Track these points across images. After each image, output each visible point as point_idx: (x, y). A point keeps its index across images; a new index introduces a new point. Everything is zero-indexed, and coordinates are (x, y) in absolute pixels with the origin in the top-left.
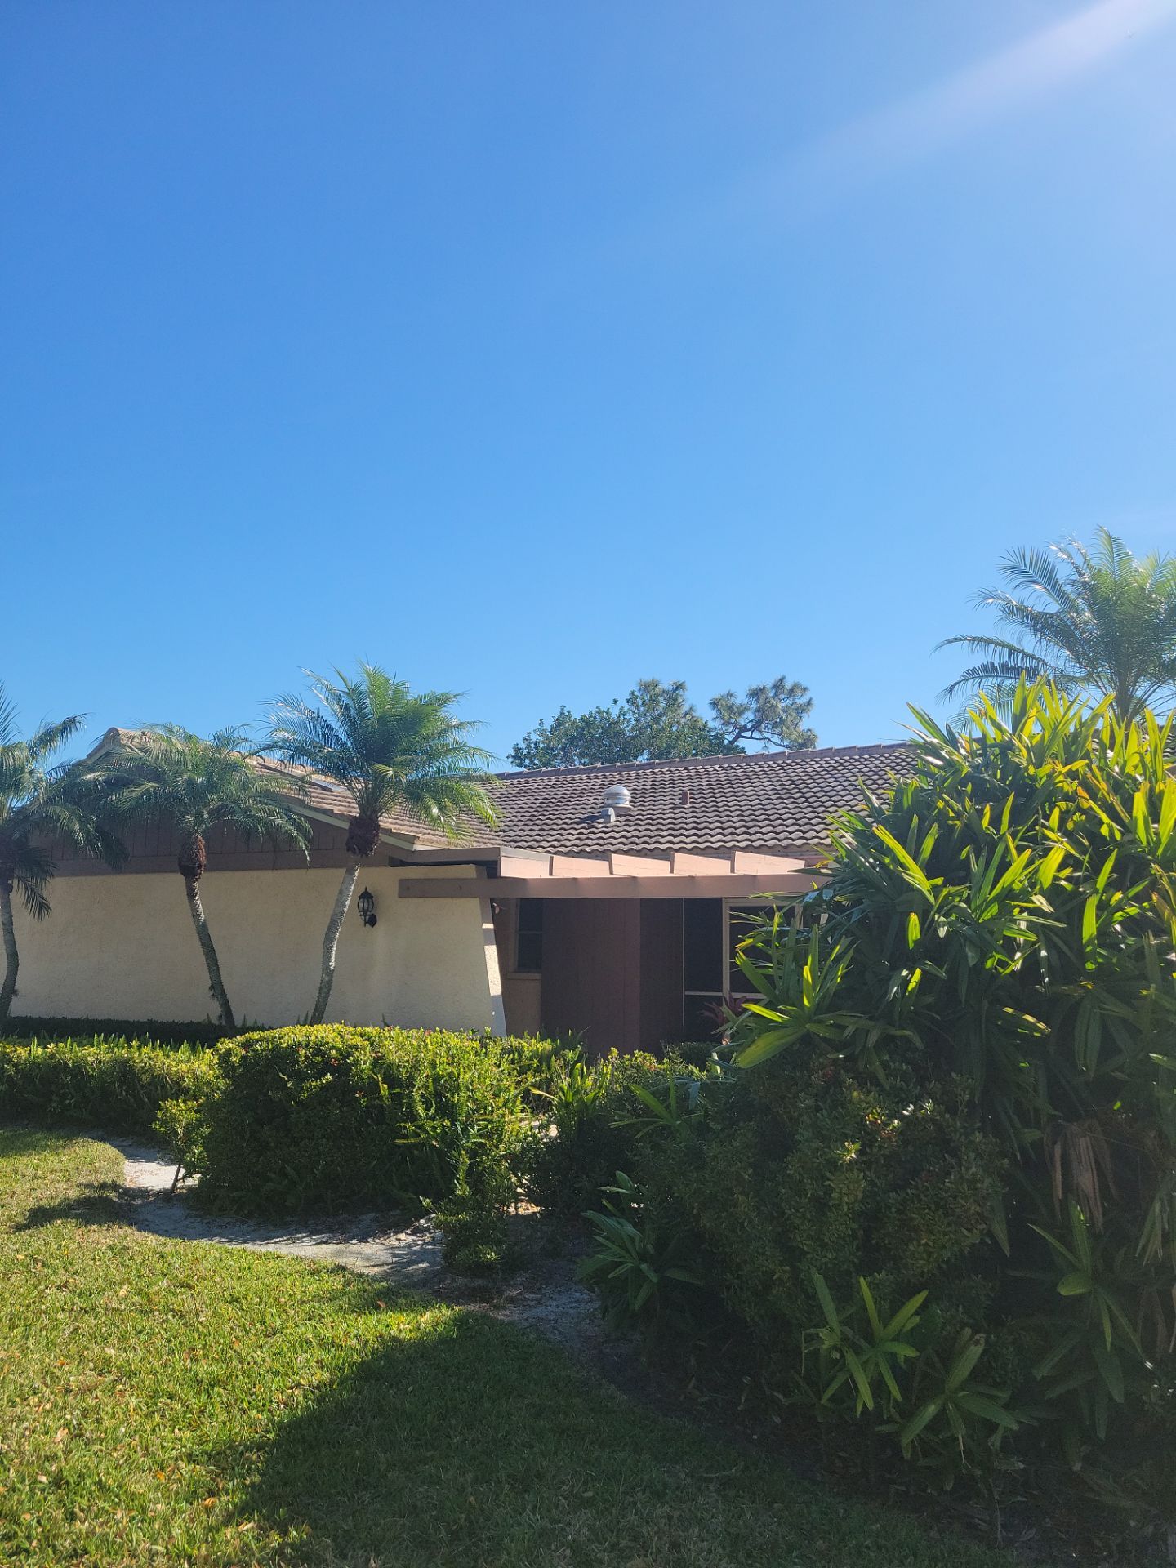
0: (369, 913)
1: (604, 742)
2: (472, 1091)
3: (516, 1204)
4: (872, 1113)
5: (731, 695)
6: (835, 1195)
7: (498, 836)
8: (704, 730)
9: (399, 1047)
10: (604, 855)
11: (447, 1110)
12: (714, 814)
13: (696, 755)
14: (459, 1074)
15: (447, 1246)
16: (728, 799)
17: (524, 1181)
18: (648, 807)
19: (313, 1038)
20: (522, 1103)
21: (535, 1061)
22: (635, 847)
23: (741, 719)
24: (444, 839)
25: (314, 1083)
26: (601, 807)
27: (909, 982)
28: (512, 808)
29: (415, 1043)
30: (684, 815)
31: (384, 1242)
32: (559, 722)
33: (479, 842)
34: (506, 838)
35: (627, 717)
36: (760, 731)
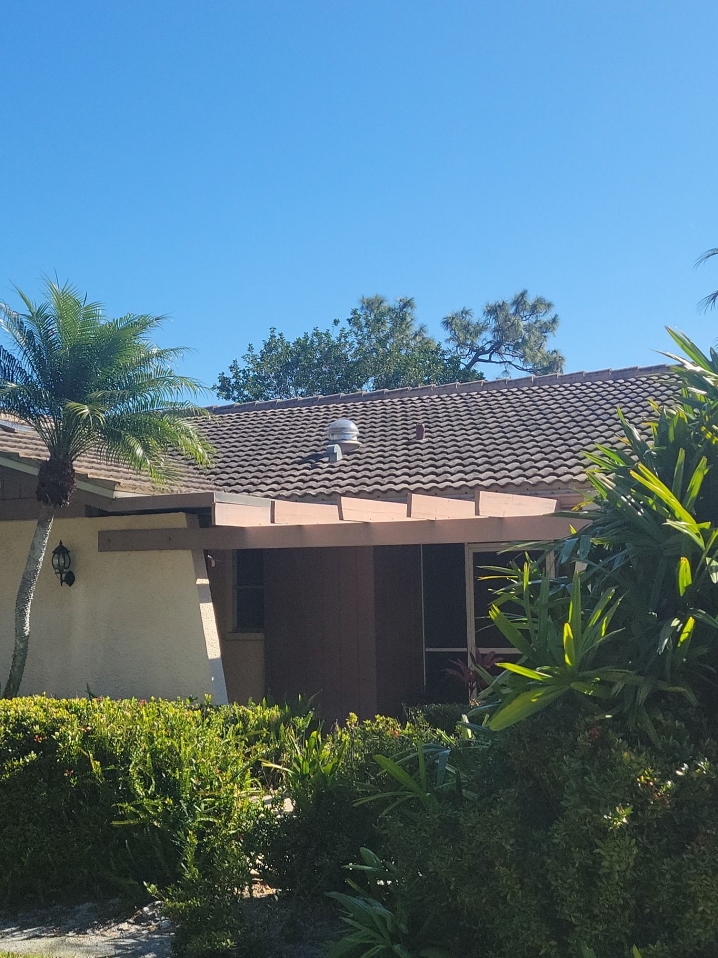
0: (65, 570)
1: (324, 369)
2: (196, 765)
3: (250, 886)
4: (645, 776)
5: (467, 313)
6: (605, 863)
7: (209, 479)
8: (437, 353)
9: (111, 719)
10: (332, 499)
11: (169, 788)
12: (453, 449)
13: (428, 382)
14: (180, 748)
15: (176, 935)
16: (468, 432)
17: (258, 861)
18: (378, 444)
19: (12, 712)
20: (252, 776)
21: (265, 729)
22: (366, 489)
23: (478, 340)
24: (148, 484)
25: (16, 763)
26: (324, 444)
27: (681, 632)
28: (223, 447)
29: (129, 715)
30: (420, 451)
31: (105, 933)
32: (269, 347)
33: (188, 487)
34: (218, 482)
35: (350, 340)
36: (500, 354)
